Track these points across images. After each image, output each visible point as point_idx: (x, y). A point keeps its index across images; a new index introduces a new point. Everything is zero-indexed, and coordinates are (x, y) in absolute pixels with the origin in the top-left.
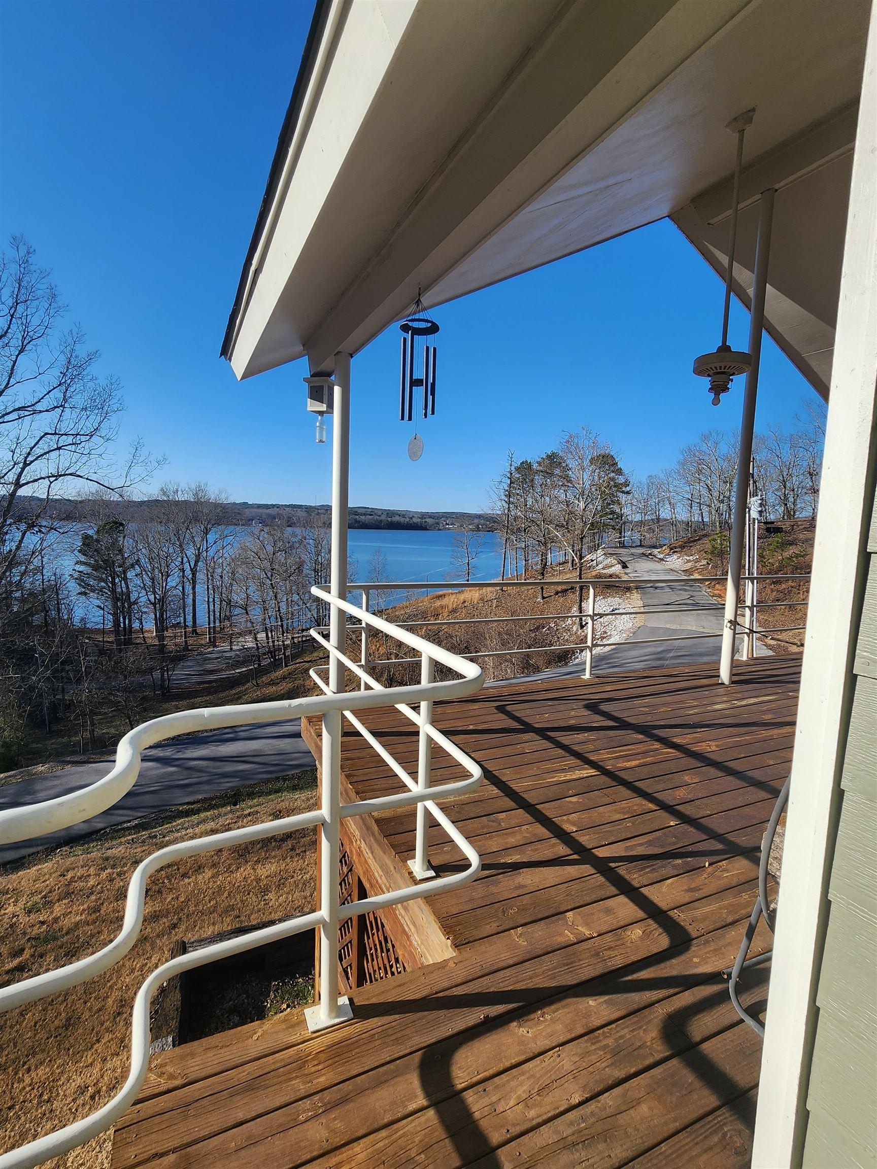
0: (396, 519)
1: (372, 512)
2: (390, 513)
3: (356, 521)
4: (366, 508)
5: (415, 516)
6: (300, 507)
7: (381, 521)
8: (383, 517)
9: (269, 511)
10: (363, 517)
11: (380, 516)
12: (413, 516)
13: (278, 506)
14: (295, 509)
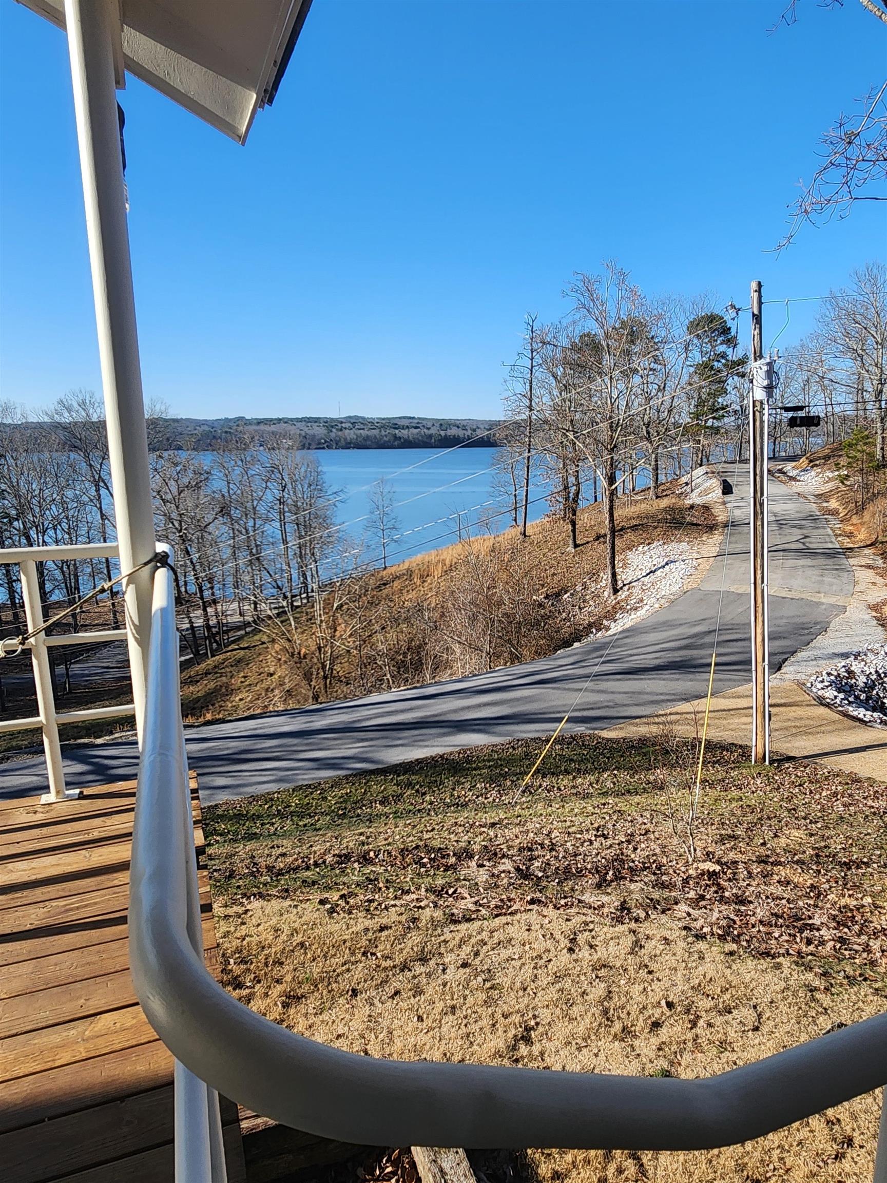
0: (453, 432)
1: (418, 423)
2: (444, 424)
3: (396, 437)
4: (410, 418)
5: (482, 427)
6: (316, 420)
7: (431, 436)
8: (433, 431)
9: (273, 428)
10: (405, 432)
11: (428, 429)
12: (478, 428)
13: (286, 421)
14: (309, 424)
